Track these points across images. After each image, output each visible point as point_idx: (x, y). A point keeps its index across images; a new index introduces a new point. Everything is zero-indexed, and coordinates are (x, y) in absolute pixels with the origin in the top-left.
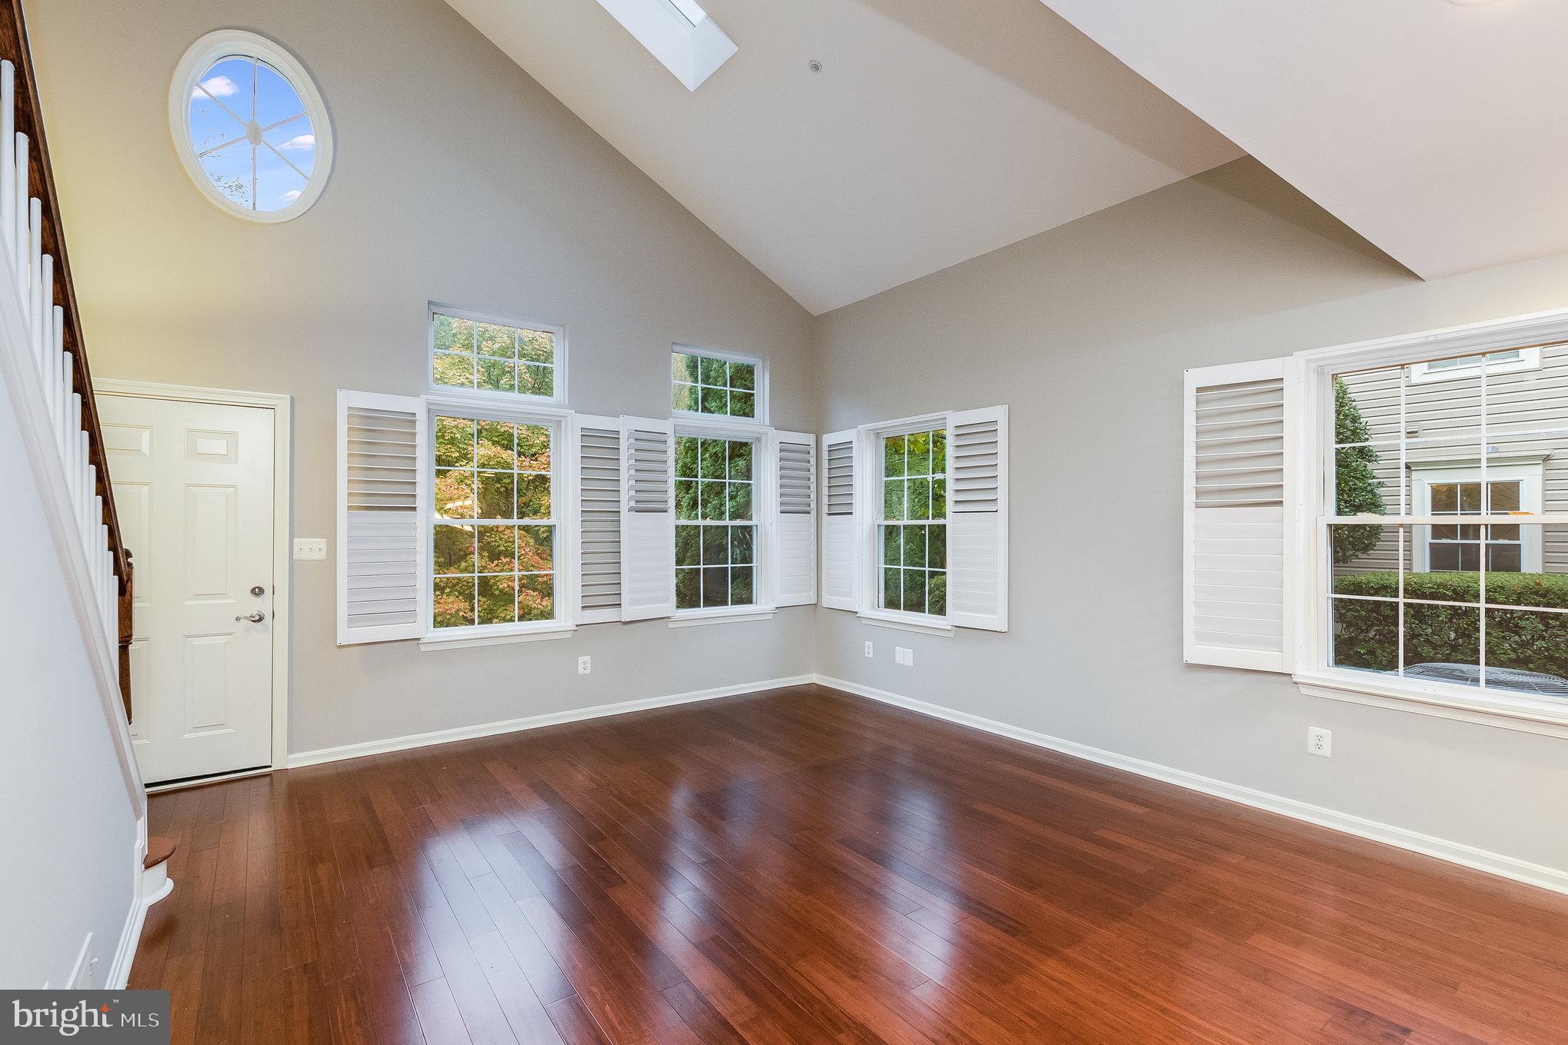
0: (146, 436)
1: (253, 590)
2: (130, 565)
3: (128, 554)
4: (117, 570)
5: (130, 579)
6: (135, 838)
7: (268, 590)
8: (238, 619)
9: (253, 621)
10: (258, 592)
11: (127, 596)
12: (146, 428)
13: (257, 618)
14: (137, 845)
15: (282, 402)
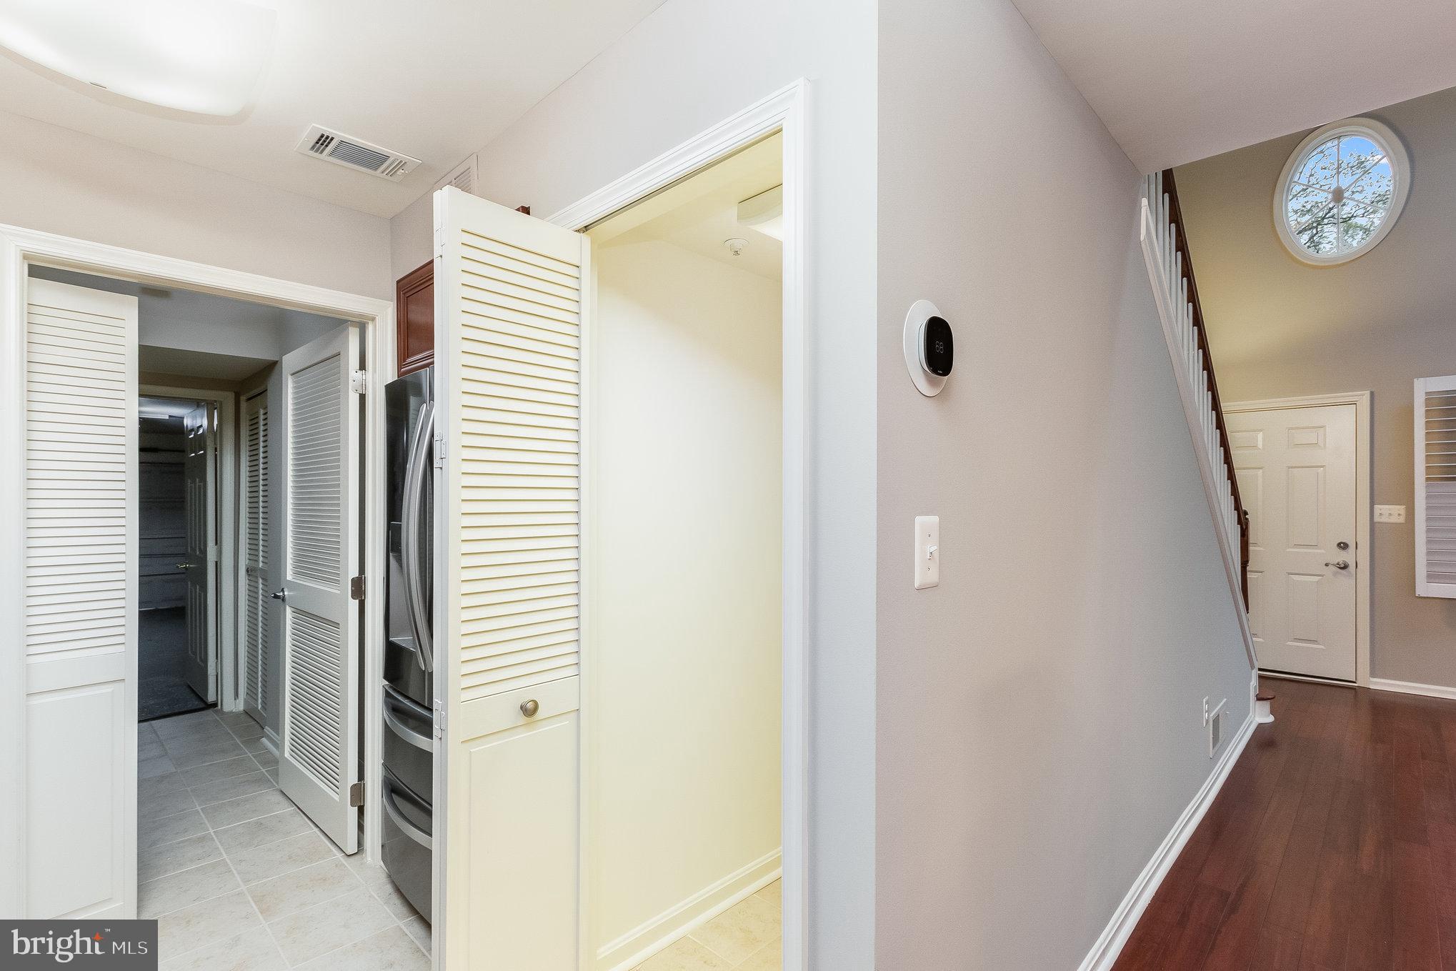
0: (1260, 436)
1: (1339, 544)
2: (1247, 519)
3: (1246, 513)
4: (1240, 522)
5: (1247, 528)
6: (1250, 681)
7: (1352, 545)
8: (1327, 565)
9: (1339, 568)
10: (1343, 546)
11: (1245, 538)
12: (1261, 430)
13: (1342, 566)
14: (1252, 683)
15: (1364, 399)
